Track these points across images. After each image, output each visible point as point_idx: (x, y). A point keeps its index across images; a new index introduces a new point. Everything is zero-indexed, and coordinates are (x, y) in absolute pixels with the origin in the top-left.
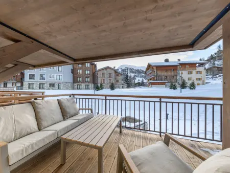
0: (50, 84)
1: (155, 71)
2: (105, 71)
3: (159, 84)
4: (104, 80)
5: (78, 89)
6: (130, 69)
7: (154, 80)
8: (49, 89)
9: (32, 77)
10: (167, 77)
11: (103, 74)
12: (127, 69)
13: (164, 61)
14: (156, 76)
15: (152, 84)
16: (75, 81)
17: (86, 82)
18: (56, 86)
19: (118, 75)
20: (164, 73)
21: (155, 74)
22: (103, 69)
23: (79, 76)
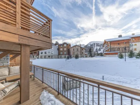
0: (48, 56)
1: (109, 45)
2: (75, 48)
3: (112, 54)
4: (74, 53)
5: (60, 58)
6: (96, 44)
7: (109, 51)
8: (48, 58)
9: (42, 53)
10: (119, 49)
11: (74, 49)
12: (94, 44)
13: (118, 37)
14: (110, 49)
15: (106, 54)
16: (59, 54)
17: (64, 55)
18: (51, 57)
19: (82, 50)
20: (116, 46)
21: (109, 47)
22: (74, 47)
23: (61, 51)
